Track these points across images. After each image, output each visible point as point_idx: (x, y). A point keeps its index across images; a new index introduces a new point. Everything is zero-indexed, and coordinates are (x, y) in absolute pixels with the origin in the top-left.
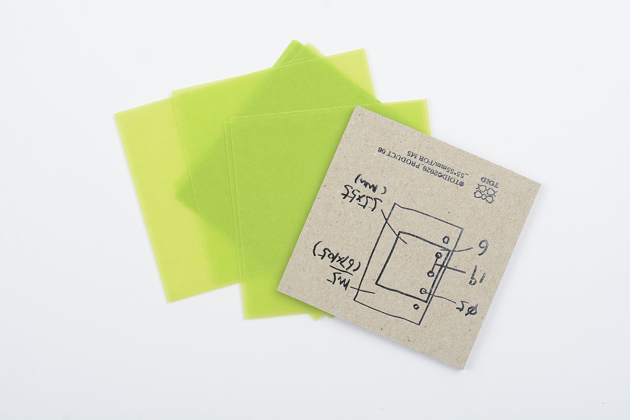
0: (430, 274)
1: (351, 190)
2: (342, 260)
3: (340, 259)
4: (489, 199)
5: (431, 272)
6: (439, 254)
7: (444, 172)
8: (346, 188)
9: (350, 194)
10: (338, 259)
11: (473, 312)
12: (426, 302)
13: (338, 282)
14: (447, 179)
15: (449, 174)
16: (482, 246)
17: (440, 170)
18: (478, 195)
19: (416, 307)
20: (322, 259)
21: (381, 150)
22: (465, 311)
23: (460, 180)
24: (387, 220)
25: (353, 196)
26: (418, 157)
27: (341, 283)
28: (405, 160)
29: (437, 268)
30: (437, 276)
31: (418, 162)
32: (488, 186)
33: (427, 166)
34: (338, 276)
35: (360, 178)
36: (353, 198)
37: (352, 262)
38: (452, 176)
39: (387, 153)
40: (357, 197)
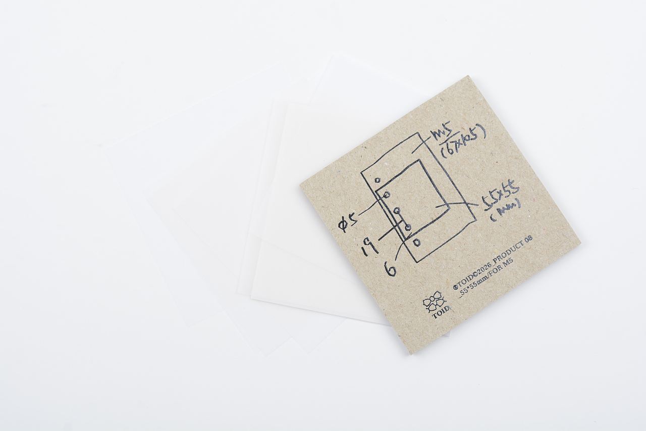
0: (397, 210)
1: (512, 190)
2: (458, 144)
3: (460, 144)
4: (427, 302)
5: (398, 213)
6: (409, 228)
7: (475, 280)
8: (516, 188)
9: (508, 188)
10: (461, 142)
11: (342, 224)
12: (376, 191)
13: (442, 129)
14: (468, 278)
15: (471, 282)
16: (392, 270)
17: (480, 277)
18: (437, 296)
19: (377, 180)
20: (470, 129)
21: (529, 238)
22: (347, 219)
23: (460, 289)
24: (467, 204)
25: (506, 189)
26: (503, 266)
27: (439, 131)
28: (507, 252)
29: (398, 219)
30: (392, 215)
31: (499, 263)
32: (439, 309)
33: (490, 269)
34: (447, 132)
35: (517, 206)
36: (504, 188)
37: (451, 151)
38: (468, 284)
39: (524, 242)
40: (503, 192)
